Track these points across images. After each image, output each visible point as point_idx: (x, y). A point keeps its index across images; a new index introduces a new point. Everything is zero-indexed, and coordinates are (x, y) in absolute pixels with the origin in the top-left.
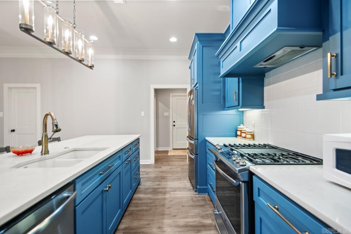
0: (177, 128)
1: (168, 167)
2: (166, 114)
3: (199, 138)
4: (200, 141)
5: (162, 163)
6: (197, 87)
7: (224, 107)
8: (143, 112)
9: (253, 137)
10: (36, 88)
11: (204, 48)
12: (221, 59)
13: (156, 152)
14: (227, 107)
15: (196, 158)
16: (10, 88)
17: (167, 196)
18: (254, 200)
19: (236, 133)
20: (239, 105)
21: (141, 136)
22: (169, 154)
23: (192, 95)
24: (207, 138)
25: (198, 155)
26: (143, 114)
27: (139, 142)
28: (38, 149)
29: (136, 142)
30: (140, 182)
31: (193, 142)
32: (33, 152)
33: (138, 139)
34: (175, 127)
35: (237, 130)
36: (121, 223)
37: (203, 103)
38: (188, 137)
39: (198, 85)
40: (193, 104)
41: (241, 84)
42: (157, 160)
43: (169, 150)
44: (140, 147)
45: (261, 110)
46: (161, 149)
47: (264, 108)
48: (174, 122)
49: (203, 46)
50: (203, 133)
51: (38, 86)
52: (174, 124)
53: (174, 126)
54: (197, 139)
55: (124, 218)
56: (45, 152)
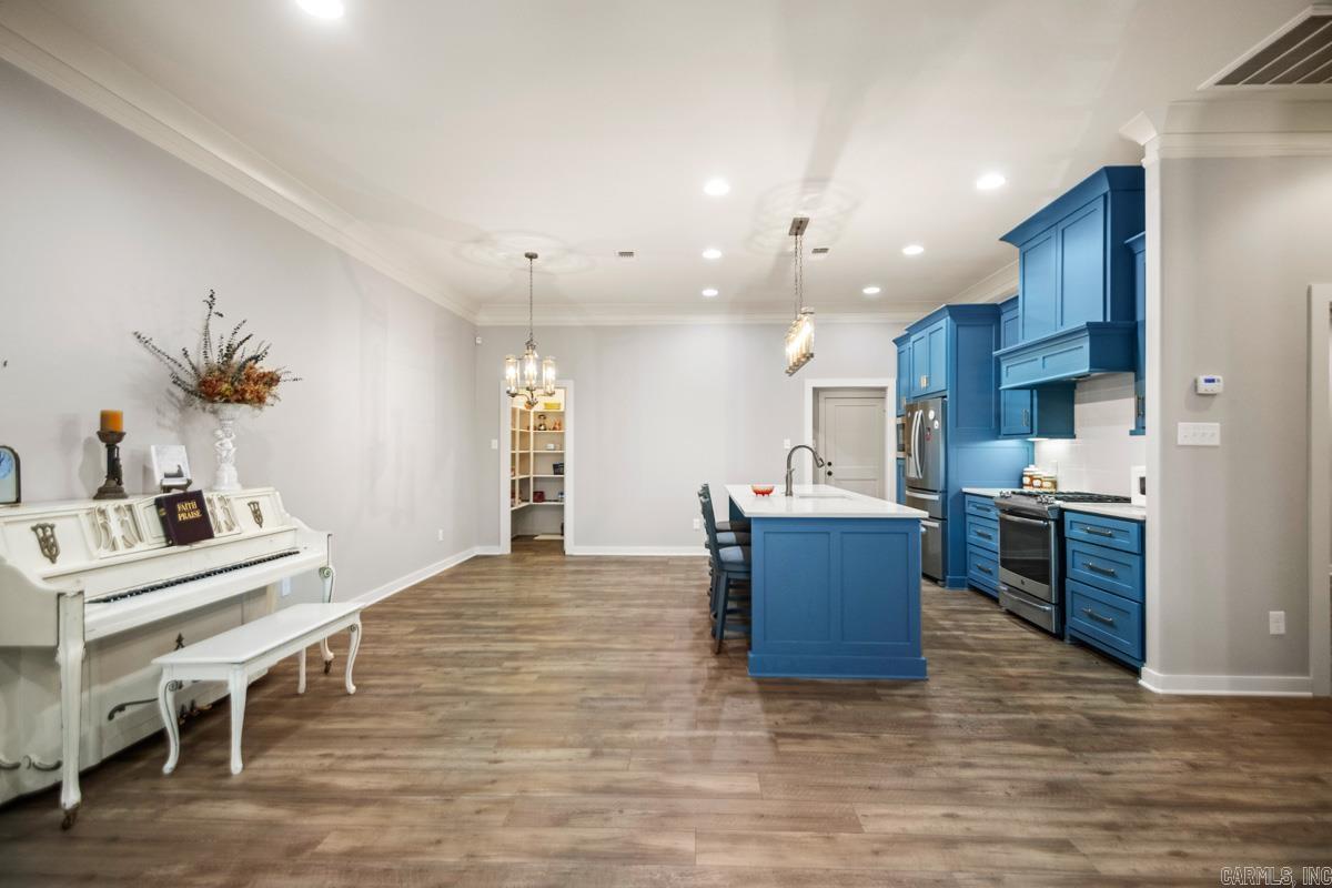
0: (840, 479)
3: (949, 490)
7: (997, 433)
9: (1055, 484)
10: (564, 389)
11: (960, 329)
12: (1004, 361)
14: (1003, 435)
15: (944, 527)
18: (1066, 536)
19: (1021, 480)
20: (1032, 433)
23: (932, 412)
24: (966, 490)
25: (946, 519)
32: (772, 494)
34: (831, 477)
35: (1023, 476)
40: (936, 427)
41: (1035, 400)
45: (1068, 441)
47: (1074, 437)
48: (829, 464)
49: (957, 326)
50: (957, 479)
52: (829, 468)
53: (830, 474)
54: (946, 492)
56: (789, 493)
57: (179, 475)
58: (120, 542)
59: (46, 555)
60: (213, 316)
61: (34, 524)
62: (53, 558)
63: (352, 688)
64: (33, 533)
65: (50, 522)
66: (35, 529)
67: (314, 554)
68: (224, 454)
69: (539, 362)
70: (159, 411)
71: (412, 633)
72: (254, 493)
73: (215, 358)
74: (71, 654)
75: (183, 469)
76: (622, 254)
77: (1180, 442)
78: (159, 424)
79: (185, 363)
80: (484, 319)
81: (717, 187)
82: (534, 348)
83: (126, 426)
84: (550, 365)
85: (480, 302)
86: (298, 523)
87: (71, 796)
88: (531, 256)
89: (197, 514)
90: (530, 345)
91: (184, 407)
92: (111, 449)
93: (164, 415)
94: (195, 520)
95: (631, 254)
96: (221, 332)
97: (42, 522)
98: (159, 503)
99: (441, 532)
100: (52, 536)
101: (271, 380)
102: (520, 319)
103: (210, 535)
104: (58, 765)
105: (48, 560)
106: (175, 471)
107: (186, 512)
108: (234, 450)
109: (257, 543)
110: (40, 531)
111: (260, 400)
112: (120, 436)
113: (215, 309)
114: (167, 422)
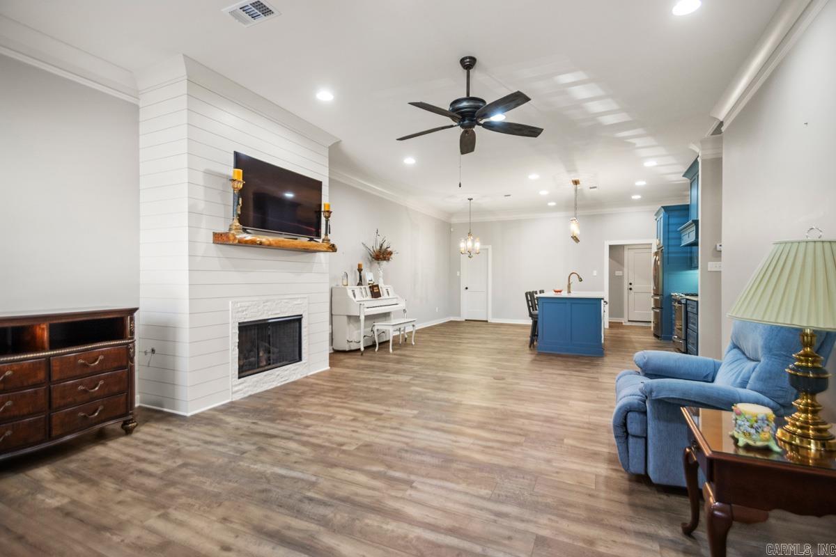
0: (635, 292)
2: (618, 273)
6: (662, 250)
11: (670, 217)
12: (682, 234)
15: (662, 312)
23: (657, 257)
24: (672, 294)
26: (595, 273)
31: (657, 298)
32: (562, 292)
34: (631, 291)
37: (669, 264)
38: (653, 295)
39: (663, 248)
40: (659, 266)
42: (610, 326)
43: (623, 322)
48: (631, 284)
49: (668, 216)
50: (668, 291)
52: (630, 286)
53: (631, 289)
54: (663, 295)
56: (569, 292)
57: (373, 280)
58: (365, 296)
59: (354, 297)
60: (378, 235)
63: (413, 343)
65: (353, 290)
67: (402, 305)
68: (381, 275)
69: (473, 241)
72: (387, 286)
73: (378, 248)
74: (362, 318)
76: (506, 196)
77: (709, 270)
79: (372, 249)
80: (454, 220)
82: (471, 235)
85: (451, 214)
86: (398, 297)
88: (470, 199)
89: (378, 290)
90: (470, 234)
91: (371, 262)
92: (360, 273)
94: (377, 292)
95: (509, 195)
96: (380, 241)
98: (370, 287)
99: (437, 309)
100: (354, 293)
101: (391, 253)
102: (466, 220)
103: (380, 296)
104: (359, 342)
107: (375, 290)
109: (388, 301)
111: (389, 260)
112: (362, 270)
113: (378, 233)
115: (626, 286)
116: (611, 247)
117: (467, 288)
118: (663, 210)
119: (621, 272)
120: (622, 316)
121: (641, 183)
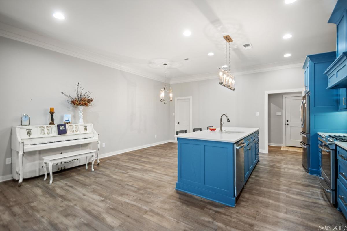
0: (291, 127)
1: (282, 157)
2: (278, 114)
3: (310, 132)
4: (312, 134)
5: (275, 154)
6: (309, 94)
7: (337, 108)
8: (258, 113)
10: (190, 99)
11: (316, 65)
12: (328, 76)
13: (269, 146)
14: (340, 109)
15: (309, 148)
16: (177, 100)
17: (282, 170)
18: (337, 158)
21: (259, 129)
22: (282, 149)
23: (304, 100)
24: (319, 133)
25: (310, 145)
26: (258, 114)
27: (258, 133)
28: (218, 129)
29: (257, 133)
30: (259, 160)
31: (305, 135)
32: (216, 130)
33: (258, 131)
34: (288, 126)
36: (250, 178)
37: (314, 106)
38: (301, 133)
39: (310, 93)
40: (305, 107)
42: (270, 151)
43: (282, 146)
44: (259, 136)
46: (272, 144)
48: (287, 121)
49: (314, 64)
50: (315, 128)
51: (191, 98)
52: (287, 123)
53: (288, 124)
54: (310, 133)
55: (253, 172)
56: (221, 130)
57: (69, 120)
58: (46, 133)
59: (28, 135)
60: (79, 88)
61: (27, 129)
62: (29, 136)
63: (93, 170)
64: (26, 131)
65: (31, 129)
66: (27, 130)
67: (95, 138)
68: (80, 116)
70: (68, 108)
71: (127, 159)
72: (86, 125)
74: (21, 154)
75: (70, 119)
78: (68, 110)
81: (187, 33)
83: (55, 111)
84: (171, 93)
86: (95, 131)
87: (21, 181)
88: (165, 64)
89: (64, 128)
92: (52, 115)
93: (69, 108)
94: (63, 130)
95: (188, 59)
97: (29, 129)
100: (31, 131)
101: (91, 101)
103: (66, 133)
105: (28, 136)
106: (68, 119)
107: (62, 128)
108: (82, 115)
110: (28, 131)
112: (53, 113)
113: (79, 86)
114: (70, 110)
115: (284, 122)
116: (270, 96)
117: (179, 123)
118: (309, 59)
119: (281, 113)
120: (281, 142)
121: (288, 36)
